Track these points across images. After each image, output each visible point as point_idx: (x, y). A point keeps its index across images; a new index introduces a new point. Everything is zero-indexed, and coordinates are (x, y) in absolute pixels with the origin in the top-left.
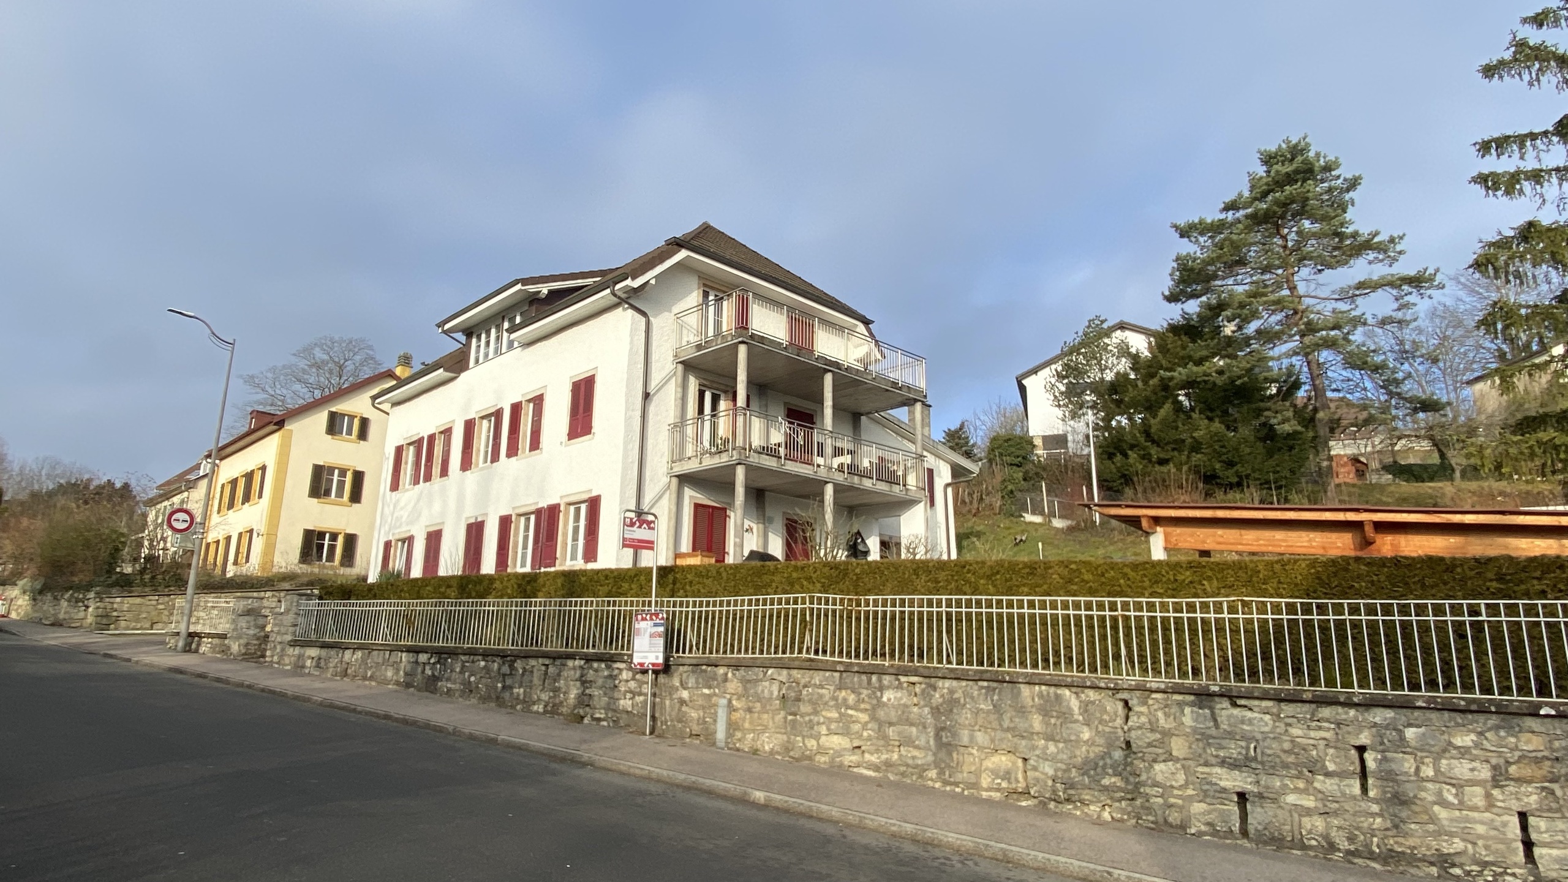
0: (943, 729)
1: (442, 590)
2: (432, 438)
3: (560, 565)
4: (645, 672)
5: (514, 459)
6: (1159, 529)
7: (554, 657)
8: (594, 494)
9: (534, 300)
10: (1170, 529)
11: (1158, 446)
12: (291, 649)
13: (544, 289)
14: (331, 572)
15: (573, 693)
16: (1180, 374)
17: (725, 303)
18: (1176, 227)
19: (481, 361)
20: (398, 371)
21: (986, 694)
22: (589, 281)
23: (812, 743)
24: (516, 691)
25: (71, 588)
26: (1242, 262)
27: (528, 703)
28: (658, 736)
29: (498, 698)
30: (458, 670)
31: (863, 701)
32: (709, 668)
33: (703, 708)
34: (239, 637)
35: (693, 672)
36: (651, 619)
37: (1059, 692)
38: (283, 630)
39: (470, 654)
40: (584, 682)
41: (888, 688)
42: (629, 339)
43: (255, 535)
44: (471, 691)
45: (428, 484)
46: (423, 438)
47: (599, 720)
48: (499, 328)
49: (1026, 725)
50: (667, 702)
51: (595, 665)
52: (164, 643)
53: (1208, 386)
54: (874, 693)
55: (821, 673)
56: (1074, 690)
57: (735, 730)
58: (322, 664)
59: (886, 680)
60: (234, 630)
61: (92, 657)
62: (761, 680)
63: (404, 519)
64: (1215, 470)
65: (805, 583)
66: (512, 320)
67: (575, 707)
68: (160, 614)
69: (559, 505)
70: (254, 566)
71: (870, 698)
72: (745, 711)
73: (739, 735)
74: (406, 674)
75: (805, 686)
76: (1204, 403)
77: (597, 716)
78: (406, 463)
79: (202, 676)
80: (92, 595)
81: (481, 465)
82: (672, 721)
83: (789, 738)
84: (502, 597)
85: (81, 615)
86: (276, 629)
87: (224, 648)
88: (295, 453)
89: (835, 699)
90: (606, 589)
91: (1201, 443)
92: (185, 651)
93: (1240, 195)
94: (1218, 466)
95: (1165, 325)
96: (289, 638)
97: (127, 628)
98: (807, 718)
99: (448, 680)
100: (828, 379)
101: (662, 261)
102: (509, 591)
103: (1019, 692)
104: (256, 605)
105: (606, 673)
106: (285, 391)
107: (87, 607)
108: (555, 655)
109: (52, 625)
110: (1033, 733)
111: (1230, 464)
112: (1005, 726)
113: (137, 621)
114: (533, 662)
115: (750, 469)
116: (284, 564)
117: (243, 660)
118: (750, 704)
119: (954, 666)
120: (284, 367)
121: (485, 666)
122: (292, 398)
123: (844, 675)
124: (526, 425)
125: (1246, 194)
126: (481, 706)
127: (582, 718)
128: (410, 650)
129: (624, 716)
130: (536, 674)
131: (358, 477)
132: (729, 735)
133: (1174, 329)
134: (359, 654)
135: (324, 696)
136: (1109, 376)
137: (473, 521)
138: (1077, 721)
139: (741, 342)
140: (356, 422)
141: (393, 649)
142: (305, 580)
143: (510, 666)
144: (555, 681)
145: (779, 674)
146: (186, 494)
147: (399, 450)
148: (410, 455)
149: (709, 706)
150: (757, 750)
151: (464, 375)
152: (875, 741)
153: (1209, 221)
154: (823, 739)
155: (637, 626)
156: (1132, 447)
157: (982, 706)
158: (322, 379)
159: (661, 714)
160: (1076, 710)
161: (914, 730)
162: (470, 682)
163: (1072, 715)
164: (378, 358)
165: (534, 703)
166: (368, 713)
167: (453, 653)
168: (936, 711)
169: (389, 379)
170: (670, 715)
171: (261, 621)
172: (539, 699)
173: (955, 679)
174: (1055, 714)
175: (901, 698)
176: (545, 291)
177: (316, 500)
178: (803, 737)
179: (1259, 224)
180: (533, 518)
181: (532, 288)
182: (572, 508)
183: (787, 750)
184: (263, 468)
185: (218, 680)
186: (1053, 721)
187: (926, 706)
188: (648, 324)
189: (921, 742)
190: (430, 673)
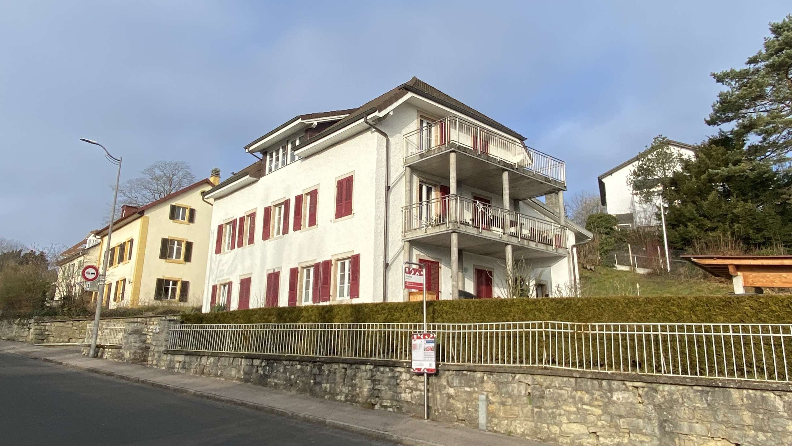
0: (666, 421)
1: (266, 317)
2: (242, 220)
3: (333, 300)
4: (420, 374)
5: (298, 232)
6: (739, 273)
7: (351, 363)
8: (355, 253)
9: (308, 129)
10: (747, 274)
11: (708, 219)
12: (165, 356)
13: (315, 122)
14: (176, 305)
15: (366, 388)
16: (723, 171)
17: (433, 128)
18: (714, 75)
19: (273, 170)
20: (212, 180)
21: (701, 395)
22: (342, 117)
23: (555, 429)
24: (324, 385)
25: (19, 317)
26: (762, 97)
27: (333, 394)
28: (433, 420)
29: (311, 390)
30: (281, 370)
31: (596, 399)
32: (469, 373)
33: (467, 401)
34: (130, 348)
35: (456, 375)
36: (424, 338)
37: (764, 394)
38: (159, 343)
39: (290, 361)
40: (374, 381)
41: (617, 390)
42: (376, 152)
43: (127, 282)
44: (292, 385)
45: (240, 249)
46: (236, 220)
47: (386, 407)
48: (285, 148)
49: (738, 419)
50: (438, 396)
51: (382, 369)
52: (80, 352)
53: (742, 179)
54: (605, 394)
55: (560, 378)
56: (777, 393)
57: (492, 417)
58: (187, 366)
59: (615, 384)
60: (126, 343)
61: (36, 362)
62: (511, 382)
63: (225, 271)
64: (748, 234)
65: (537, 313)
66: (293, 143)
67: (368, 398)
68: (74, 332)
69: (331, 261)
70: (127, 301)
71: (601, 397)
72: (498, 403)
73: (495, 421)
74: (245, 373)
75: (547, 387)
76: (739, 190)
77: (385, 404)
78: (225, 236)
79: (110, 374)
80: (32, 321)
81: (275, 236)
82: (442, 409)
83: (536, 425)
84: (308, 322)
85: (26, 333)
86: (154, 343)
87: (120, 355)
88: (151, 231)
89: (573, 397)
90: (383, 317)
91: (739, 217)
92: (95, 357)
93: (760, 54)
94: (751, 232)
95: (707, 140)
96: (163, 349)
97: (54, 342)
98: (550, 411)
99: (275, 377)
100: (506, 175)
101: (397, 99)
102: (313, 318)
103: (730, 394)
104: (139, 327)
105: (390, 375)
106: (137, 195)
107: (30, 328)
108: (352, 362)
109: (8, 340)
110: (744, 425)
111: (759, 230)
112: (719, 420)
113: (60, 337)
114: (335, 366)
115: (461, 236)
116: (147, 301)
117: (132, 363)
118: (504, 400)
119: (672, 375)
120: (137, 180)
121: (301, 369)
122: (142, 199)
123: (579, 380)
124: (305, 210)
125: (764, 52)
126: (300, 396)
127: (374, 405)
128: (247, 357)
129: (405, 405)
130: (338, 375)
131: (189, 246)
132: (489, 421)
133: (714, 142)
134: (212, 360)
135: (196, 389)
136: (670, 174)
137: (272, 272)
138: (781, 417)
139: (451, 152)
140: (187, 213)
141: (235, 356)
142: (161, 310)
143: (319, 369)
144: (352, 379)
145: (525, 379)
146: (82, 258)
147: (220, 228)
148: (227, 231)
149: (471, 399)
150: (511, 432)
151: (262, 179)
152: (608, 428)
153: (738, 70)
154: (564, 426)
155: (413, 342)
156: (690, 220)
157: (698, 405)
158: (159, 187)
159: (434, 404)
160: (781, 408)
161: (641, 421)
162: (290, 379)
163: (778, 412)
164: (193, 173)
165: (338, 394)
166: (228, 401)
167: (278, 359)
168: (658, 407)
169: (207, 185)
170: (441, 406)
171: (143, 338)
172: (341, 392)
173: (675, 384)
174: (762, 411)
175: (628, 398)
176: (315, 123)
177: (164, 260)
178: (548, 425)
179: (774, 71)
180: (312, 270)
181: (307, 122)
182: (339, 263)
183: (535, 433)
184: (131, 241)
185: (122, 377)
186: (761, 416)
187: (650, 404)
188: (388, 142)
189: (649, 430)
190: (262, 372)
